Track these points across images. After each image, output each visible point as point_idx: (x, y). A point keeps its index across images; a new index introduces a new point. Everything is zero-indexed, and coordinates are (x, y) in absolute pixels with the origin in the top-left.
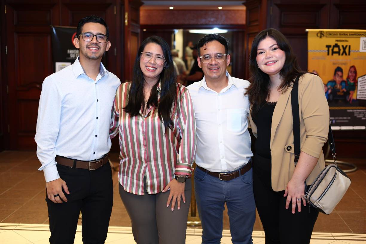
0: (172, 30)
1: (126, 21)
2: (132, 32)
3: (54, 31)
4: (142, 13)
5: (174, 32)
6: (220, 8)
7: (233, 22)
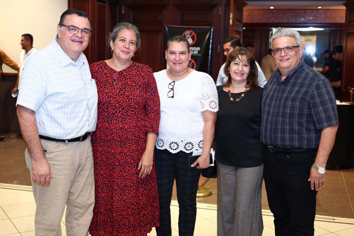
0: (270, 28)
1: (231, 21)
2: (236, 31)
3: (167, 29)
4: (245, 13)
5: (272, 30)
6: (320, 7)
7: (331, 21)
